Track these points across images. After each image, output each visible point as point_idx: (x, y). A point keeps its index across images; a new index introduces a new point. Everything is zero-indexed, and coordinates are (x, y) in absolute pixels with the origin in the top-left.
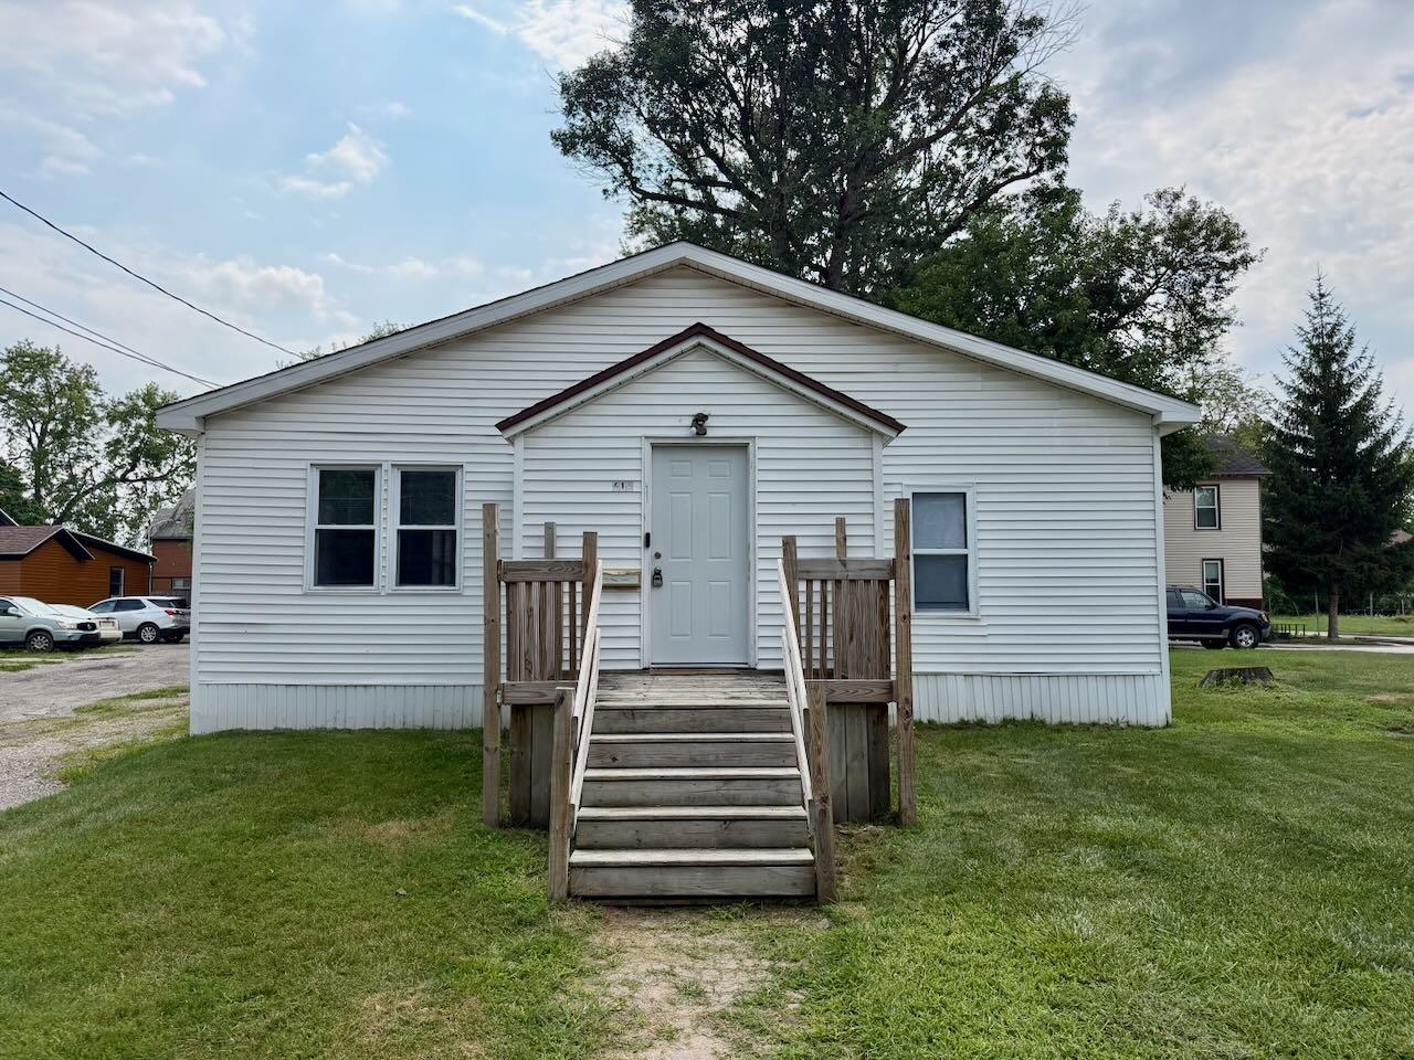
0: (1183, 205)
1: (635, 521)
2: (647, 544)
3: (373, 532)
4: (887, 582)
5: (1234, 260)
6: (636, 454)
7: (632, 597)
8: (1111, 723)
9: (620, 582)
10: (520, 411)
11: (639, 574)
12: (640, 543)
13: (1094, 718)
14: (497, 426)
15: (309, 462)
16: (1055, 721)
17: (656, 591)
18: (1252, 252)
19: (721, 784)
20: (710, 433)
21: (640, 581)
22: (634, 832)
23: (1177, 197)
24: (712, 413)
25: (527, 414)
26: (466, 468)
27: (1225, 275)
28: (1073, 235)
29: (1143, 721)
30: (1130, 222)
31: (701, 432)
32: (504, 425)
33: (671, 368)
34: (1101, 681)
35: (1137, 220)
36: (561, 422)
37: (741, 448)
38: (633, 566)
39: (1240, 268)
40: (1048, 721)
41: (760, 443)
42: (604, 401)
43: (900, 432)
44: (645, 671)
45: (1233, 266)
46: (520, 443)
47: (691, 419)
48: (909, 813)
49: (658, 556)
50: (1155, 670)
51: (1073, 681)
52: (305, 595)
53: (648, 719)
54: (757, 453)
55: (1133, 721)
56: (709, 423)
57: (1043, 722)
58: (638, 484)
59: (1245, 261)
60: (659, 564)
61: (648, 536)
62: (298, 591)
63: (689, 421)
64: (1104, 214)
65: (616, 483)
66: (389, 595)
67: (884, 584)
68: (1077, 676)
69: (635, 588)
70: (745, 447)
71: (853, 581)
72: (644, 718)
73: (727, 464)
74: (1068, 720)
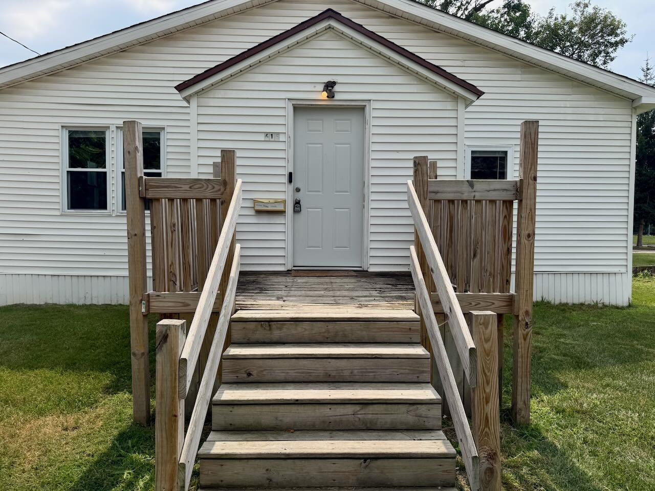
0: (590, 10)
1: (282, 163)
2: (290, 181)
3: (105, 173)
4: (511, 203)
5: (616, 41)
6: (281, 112)
7: (279, 219)
8: (592, 304)
9: (270, 208)
10: (192, 76)
11: (284, 202)
12: (285, 180)
13: (582, 300)
14: (175, 87)
15: (60, 125)
16: (557, 302)
17: (297, 216)
18: (626, 37)
19: (357, 408)
20: (337, 97)
21: (285, 207)
22: (264, 471)
23: (586, 6)
24: (339, 82)
25: (198, 79)
26: (168, 130)
27: (610, 50)
28: (527, 28)
29: (613, 303)
30: (560, 20)
31: (331, 96)
32: (181, 88)
33: (308, 46)
34: (588, 276)
35: (564, 18)
36: (224, 86)
37: (359, 109)
38: (281, 197)
39: (620, 46)
40: (552, 302)
41: (374, 105)
42: (257, 70)
43: (480, 96)
44: (288, 273)
45: (616, 44)
46: (194, 102)
47: (323, 85)
48: (523, 413)
49: (298, 190)
50: (623, 270)
51: (570, 276)
52: (62, 215)
53: (285, 330)
54: (371, 113)
55: (607, 302)
56: (337, 88)
57: (549, 303)
58: (283, 135)
59: (622, 42)
60: (299, 196)
61: (290, 174)
62: (58, 213)
63: (321, 87)
64: (547, 15)
65: (267, 134)
66: (117, 216)
67: (508, 204)
68: (573, 273)
69: (281, 213)
70: (362, 109)
71: (478, 201)
72: (280, 329)
73: (348, 123)
74: (565, 301)
